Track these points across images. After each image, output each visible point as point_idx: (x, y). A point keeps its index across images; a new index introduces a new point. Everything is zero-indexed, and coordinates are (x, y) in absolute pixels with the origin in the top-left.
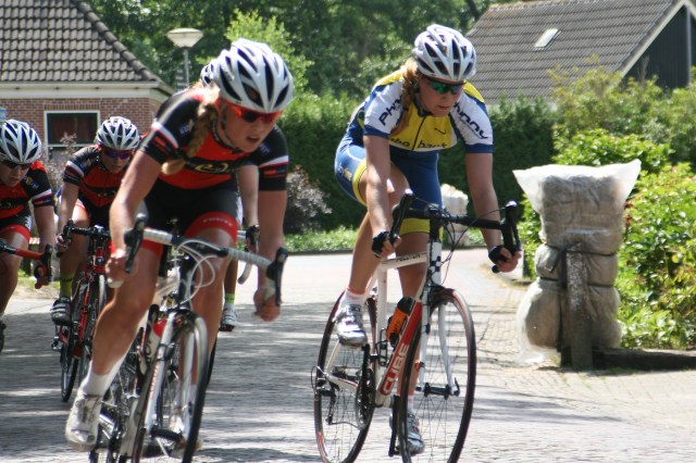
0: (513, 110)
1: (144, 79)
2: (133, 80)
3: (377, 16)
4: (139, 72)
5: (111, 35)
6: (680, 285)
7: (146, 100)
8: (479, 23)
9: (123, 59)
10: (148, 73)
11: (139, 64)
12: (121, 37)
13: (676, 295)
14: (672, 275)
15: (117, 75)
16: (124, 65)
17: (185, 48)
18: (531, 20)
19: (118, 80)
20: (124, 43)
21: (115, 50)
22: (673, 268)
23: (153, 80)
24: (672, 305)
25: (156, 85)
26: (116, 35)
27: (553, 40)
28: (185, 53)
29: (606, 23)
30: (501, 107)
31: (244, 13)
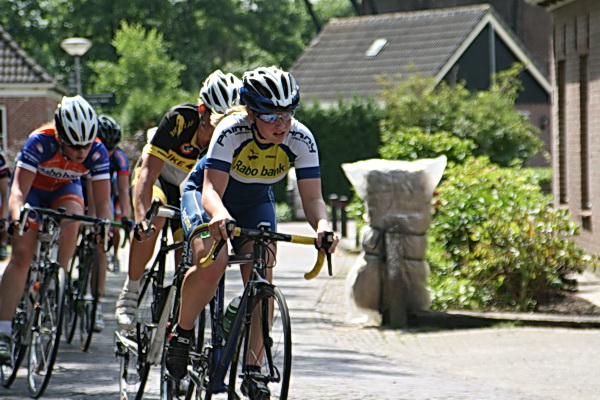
0: (349, 108)
1: (42, 80)
2: (33, 82)
3: (238, 28)
4: (38, 74)
5: (14, 44)
6: (479, 258)
7: (43, 99)
8: (322, 35)
9: (24, 63)
10: (46, 76)
11: (38, 68)
12: (23, 45)
13: (474, 267)
14: (471, 250)
15: (19, 77)
16: (25, 69)
17: (76, 56)
18: (365, 33)
19: (21, 82)
20: (26, 49)
21: (17, 56)
22: (472, 245)
23: (50, 82)
24: (471, 275)
25: (51, 86)
26: (19, 44)
27: (383, 49)
28: (77, 60)
29: (426, 35)
30: (340, 105)
31: (129, 25)
